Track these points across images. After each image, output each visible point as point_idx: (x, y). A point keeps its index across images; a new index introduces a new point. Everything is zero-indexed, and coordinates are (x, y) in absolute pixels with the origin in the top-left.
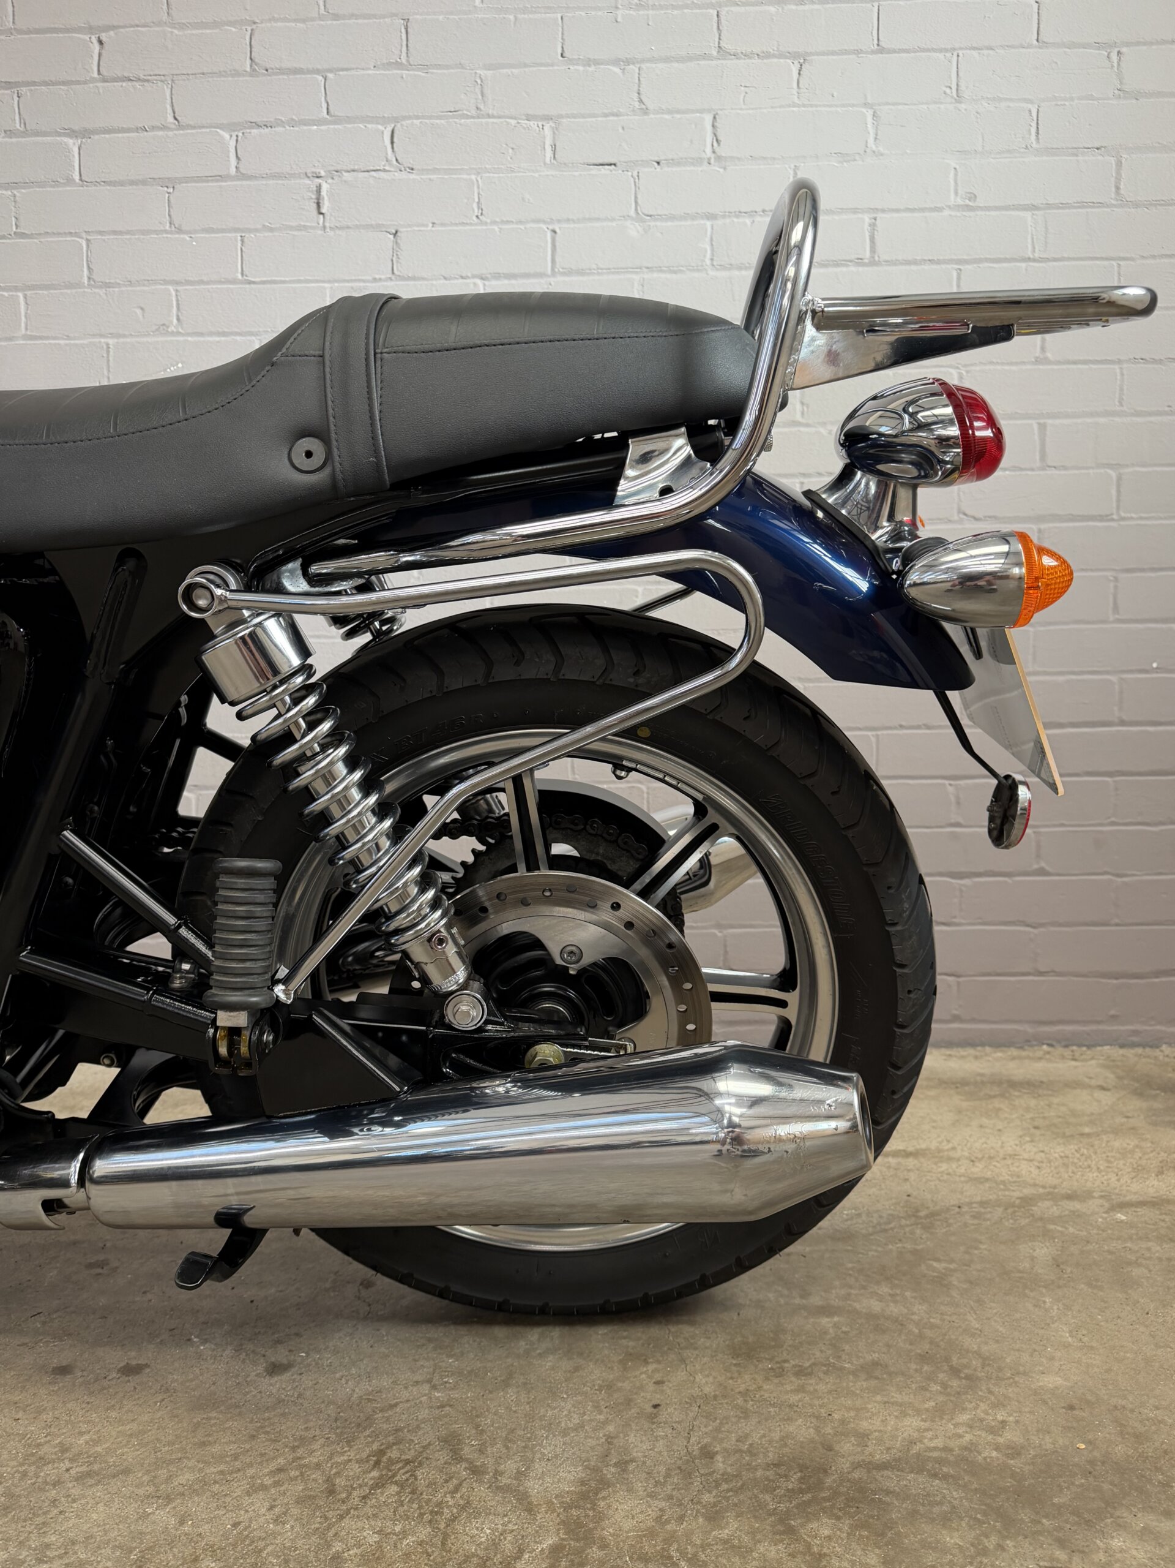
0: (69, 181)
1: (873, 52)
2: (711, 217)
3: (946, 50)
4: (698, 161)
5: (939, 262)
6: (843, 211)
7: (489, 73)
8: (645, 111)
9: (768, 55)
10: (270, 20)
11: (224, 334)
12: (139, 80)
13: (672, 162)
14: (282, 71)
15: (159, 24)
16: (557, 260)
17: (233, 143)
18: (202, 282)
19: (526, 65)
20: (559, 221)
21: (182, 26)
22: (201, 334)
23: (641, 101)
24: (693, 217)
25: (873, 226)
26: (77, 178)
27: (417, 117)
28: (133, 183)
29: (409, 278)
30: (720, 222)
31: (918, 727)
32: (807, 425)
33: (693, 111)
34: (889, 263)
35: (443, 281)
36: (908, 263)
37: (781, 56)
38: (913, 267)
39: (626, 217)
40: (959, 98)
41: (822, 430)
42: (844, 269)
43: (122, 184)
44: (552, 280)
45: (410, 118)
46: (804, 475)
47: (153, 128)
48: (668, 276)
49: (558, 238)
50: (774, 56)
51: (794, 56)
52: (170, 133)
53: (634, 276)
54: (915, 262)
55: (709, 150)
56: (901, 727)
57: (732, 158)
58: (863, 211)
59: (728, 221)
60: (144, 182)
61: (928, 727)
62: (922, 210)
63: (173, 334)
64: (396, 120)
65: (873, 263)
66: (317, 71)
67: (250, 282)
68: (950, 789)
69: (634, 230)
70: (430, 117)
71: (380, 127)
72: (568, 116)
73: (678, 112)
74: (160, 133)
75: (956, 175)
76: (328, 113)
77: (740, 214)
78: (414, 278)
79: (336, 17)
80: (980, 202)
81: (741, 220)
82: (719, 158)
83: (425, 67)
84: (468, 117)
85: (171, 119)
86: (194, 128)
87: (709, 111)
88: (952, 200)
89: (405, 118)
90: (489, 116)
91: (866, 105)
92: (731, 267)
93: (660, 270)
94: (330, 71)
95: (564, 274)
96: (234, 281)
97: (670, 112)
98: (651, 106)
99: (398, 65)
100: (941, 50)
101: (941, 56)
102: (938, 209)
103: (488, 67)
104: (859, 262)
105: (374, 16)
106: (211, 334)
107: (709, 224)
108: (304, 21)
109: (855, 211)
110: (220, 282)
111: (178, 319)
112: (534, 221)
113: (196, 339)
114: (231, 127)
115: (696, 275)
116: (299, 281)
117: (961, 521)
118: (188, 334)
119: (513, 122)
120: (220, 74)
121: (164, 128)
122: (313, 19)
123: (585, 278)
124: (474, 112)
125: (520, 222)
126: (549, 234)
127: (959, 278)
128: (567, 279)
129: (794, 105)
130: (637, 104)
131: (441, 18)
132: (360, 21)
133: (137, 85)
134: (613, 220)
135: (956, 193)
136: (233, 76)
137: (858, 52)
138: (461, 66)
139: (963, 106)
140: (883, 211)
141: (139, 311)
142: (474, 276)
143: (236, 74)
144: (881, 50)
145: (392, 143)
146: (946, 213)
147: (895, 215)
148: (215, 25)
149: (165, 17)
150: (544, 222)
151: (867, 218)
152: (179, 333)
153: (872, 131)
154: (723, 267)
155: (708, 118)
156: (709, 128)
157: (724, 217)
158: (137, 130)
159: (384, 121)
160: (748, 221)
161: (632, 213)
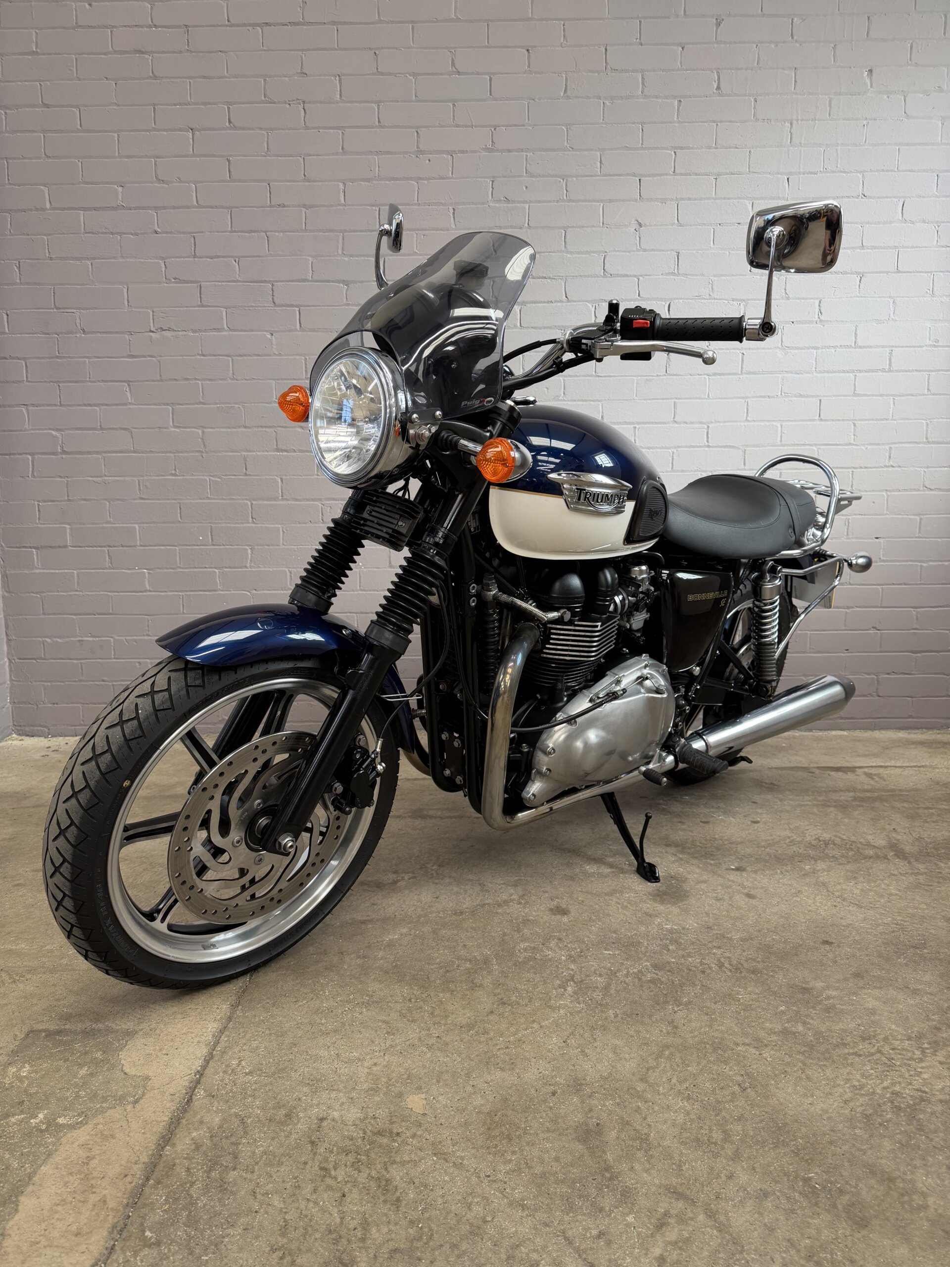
0: (515, 326)
1: (894, 272)
2: (816, 348)
3: (928, 272)
4: (811, 322)
5: (920, 371)
6: (877, 347)
7: (716, 278)
8: (788, 298)
9: (846, 273)
10: (613, 251)
11: (585, 401)
12: (550, 278)
13: (799, 322)
14: (618, 276)
15: (561, 251)
16: (744, 367)
17: (593, 309)
18: (577, 376)
19: (733, 275)
20: (745, 349)
21: (572, 253)
22: (575, 401)
23: (786, 293)
24: (808, 348)
25: (891, 354)
26: (519, 324)
27: (681, 299)
28: (545, 328)
29: (674, 375)
30: (820, 351)
31: (901, 584)
32: (856, 445)
33: (810, 299)
34: (897, 371)
35: (689, 376)
36: (906, 371)
37: (852, 273)
38: (908, 373)
39: (777, 348)
40: (933, 295)
41: (862, 447)
42: (876, 374)
43: (540, 328)
44: (741, 376)
45: (678, 299)
46: (854, 468)
47: (556, 301)
48: (794, 375)
49: (745, 357)
50: (849, 273)
51: (858, 273)
52: (564, 304)
53: (779, 375)
54: (909, 371)
55: (817, 316)
56: (894, 584)
57: (827, 321)
58: (886, 347)
59: (824, 350)
60: (550, 328)
61: (905, 584)
62: (914, 347)
63: (561, 400)
64: (671, 299)
65: (890, 371)
66: (635, 276)
67: (599, 376)
68: (914, 613)
69: (780, 354)
70: (687, 299)
71: (664, 303)
72: (752, 300)
73: (803, 299)
74: (559, 304)
75: (930, 330)
76: (639, 295)
77: (829, 347)
78: (676, 375)
79: (645, 250)
80: (940, 344)
81: (829, 350)
82: (821, 321)
83: (685, 275)
84: (705, 299)
85: (564, 297)
86: (575, 301)
87: (817, 299)
88: (928, 342)
89: (675, 299)
90: (715, 299)
91: (890, 297)
92: (824, 372)
93: (791, 372)
94: (641, 276)
95: (745, 373)
96: (591, 376)
97: (799, 299)
98: (791, 296)
99: (673, 274)
100: (926, 272)
101: (926, 275)
102: (922, 347)
103: (715, 276)
104: (884, 370)
105: (663, 251)
106: (579, 400)
107: (815, 351)
108: (629, 252)
109: (883, 347)
110: (585, 376)
111: (564, 394)
112: (734, 349)
113: (572, 403)
114: (592, 302)
115: (808, 375)
116: (622, 376)
117: (924, 490)
118: (568, 401)
119: (726, 302)
120: (589, 276)
121: (561, 301)
122: (634, 251)
123: (756, 376)
124: (708, 297)
125: (728, 349)
126: (741, 355)
127: (929, 378)
128: (748, 376)
129: (857, 297)
130: (784, 294)
131: (694, 252)
132: (656, 253)
133: (549, 280)
134: (771, 349)
135: (930, 339)
136: (594, 277)
137: (887, 272)
138: (703, 275)
139: (934, 299)
140: (896, 347)
141: (546, 390)
142: (704, 374)
143: (597, 276)
144: (898, 271)
145: (669, 310)
146: (925, 348)
147: (901, 349)
148: (587, 252)
149: (563, 248)
150: (739, 349)
151: (888, 350)
152: (564, 400)
153: (892, 310)
154: (821, 372)
155: (817, 302)
156: (817, 307)
157: (822, 348)
158: (548, 302)
159: (665, 300)
160: (833, 350)
161: (780, 346)
